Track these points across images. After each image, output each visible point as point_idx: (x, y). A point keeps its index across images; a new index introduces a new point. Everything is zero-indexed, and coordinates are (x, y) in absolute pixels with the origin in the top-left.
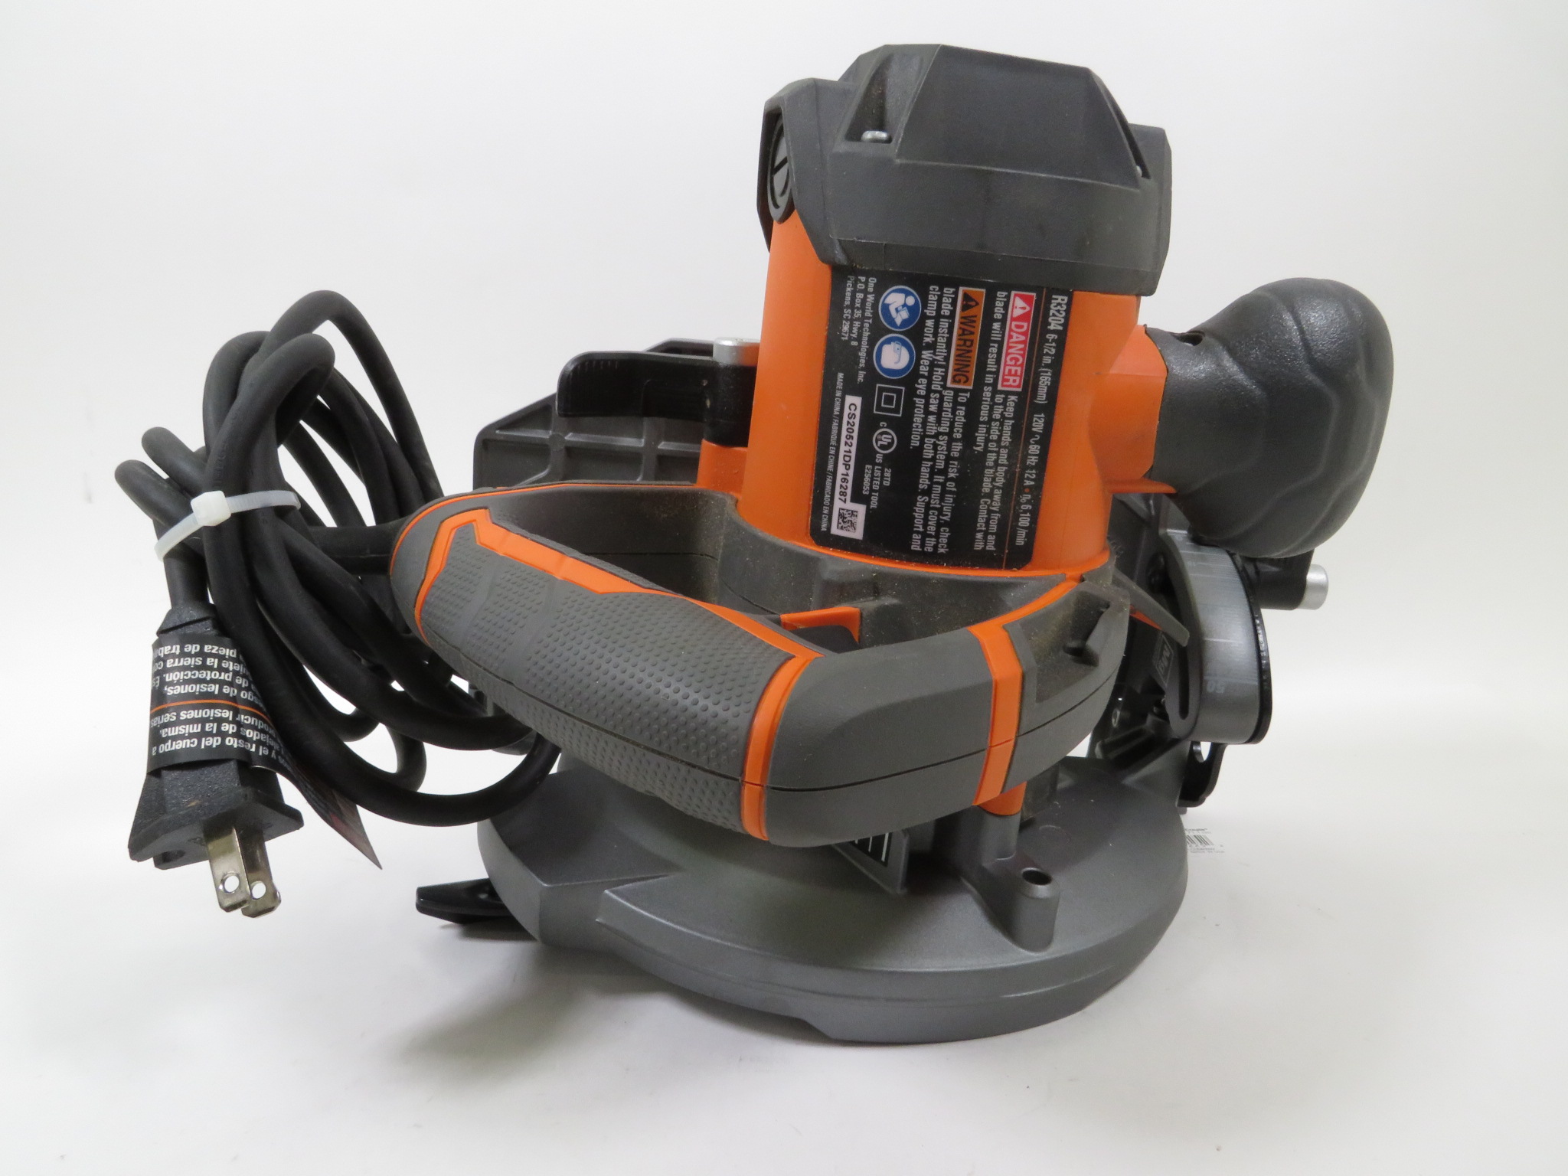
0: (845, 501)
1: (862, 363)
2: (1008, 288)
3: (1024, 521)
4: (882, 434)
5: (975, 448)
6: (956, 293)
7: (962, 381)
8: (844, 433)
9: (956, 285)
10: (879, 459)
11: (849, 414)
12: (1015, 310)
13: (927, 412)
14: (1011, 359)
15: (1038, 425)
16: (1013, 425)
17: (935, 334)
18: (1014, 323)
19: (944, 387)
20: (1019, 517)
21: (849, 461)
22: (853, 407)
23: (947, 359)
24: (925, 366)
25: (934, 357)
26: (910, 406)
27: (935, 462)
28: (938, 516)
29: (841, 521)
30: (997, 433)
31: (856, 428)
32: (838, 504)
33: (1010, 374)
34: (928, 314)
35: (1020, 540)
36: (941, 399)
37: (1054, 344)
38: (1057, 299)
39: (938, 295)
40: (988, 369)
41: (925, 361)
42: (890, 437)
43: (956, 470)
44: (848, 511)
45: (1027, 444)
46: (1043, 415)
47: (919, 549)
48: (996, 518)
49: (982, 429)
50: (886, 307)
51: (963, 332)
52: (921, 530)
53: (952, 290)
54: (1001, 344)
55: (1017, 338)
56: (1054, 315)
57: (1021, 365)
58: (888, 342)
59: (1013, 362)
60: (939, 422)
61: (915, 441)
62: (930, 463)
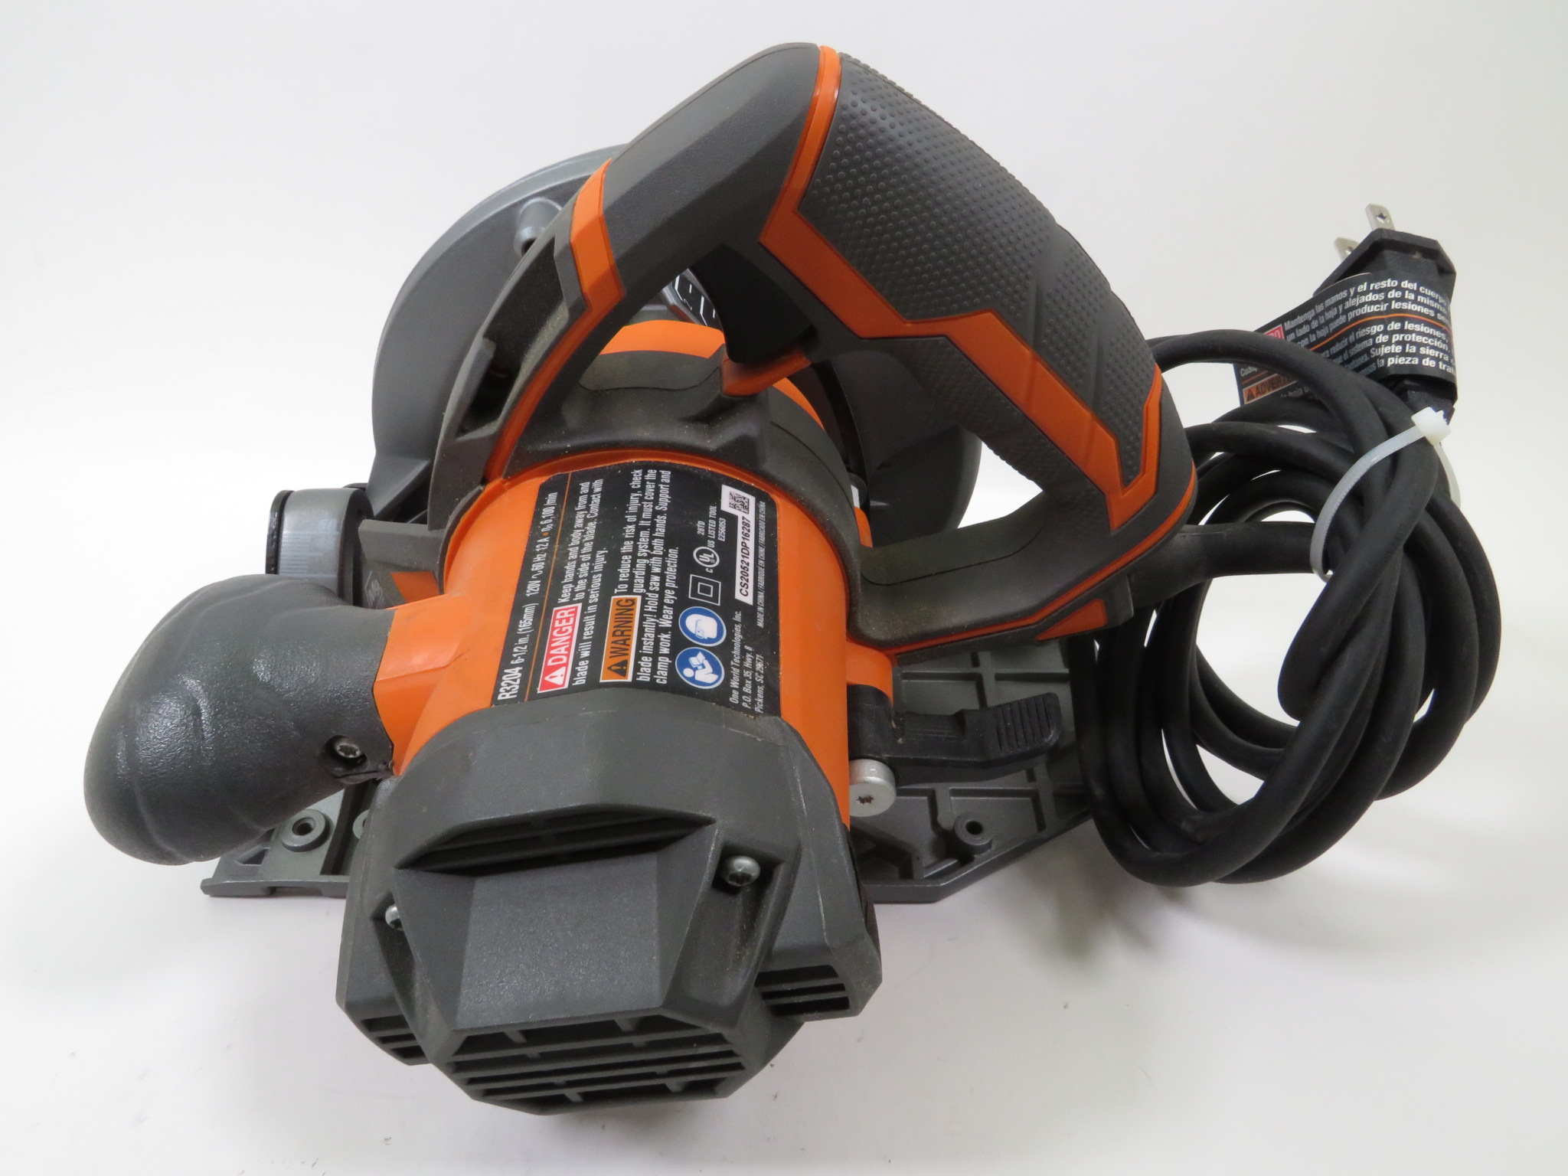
0: (743, 518)
1: (738, 628)
2: (572, 689)
3: (548, 511)
4: (710, 563)
5: (607, 552)
6: (635, 676)
7: (624, 601)
8: (751, 572)
9: (636, 684)
10: (711, 544)
11: (747, 588)
12: (563, 673)
13: (663, 576)
14: (567, 630)
15: (533, 587)
16: (563, 578)
17: (657, 641)
18: (564, 661)
19: (644, 596)
20: (555, 513)
21: (742, 549)
22: (744, 592)
23: (642, 619)
24: (667, 614)
25: (658, 621)
26: (681, 580)
27: (651, 535)
28: (644, 495)
29: (746, 504)
30: (581, 569)
31: (738, 575)
32: (751, 517)
33: (568, 619)
34: (668, 659)
35: (552, 498)
36: (647, 585)
37: (515, 655)
38: (511, 695)
39: (657, 675)
40: (594, 616)
41: (667, 618)
42: (701, 559)
43: (627, 531)
44: (740, 510)
45: (546, 570)
46: (528, 595)
47: (663, 472)
48: (579, 506)
49: (598, 567)
50: (716, 670)
51: (626, 642)
52: (661, 486)
53: (640, 679)
54: (580, 639)
55: (560, 651)
56: (515, 680)
57: (554, 628)
58: (710, 640)
59: (564, 629)
60: (648, 568)
61: (673, 554)
62: (656, 534)
